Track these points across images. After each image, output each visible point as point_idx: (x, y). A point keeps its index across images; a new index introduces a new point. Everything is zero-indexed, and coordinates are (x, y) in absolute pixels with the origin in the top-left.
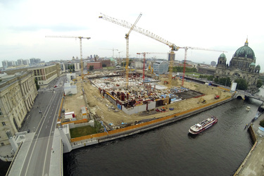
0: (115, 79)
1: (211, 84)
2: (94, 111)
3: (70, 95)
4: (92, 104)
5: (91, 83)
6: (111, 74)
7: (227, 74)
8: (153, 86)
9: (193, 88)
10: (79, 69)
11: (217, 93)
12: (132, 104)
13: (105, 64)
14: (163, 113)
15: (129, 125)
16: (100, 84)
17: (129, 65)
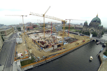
0: (39, 34)
1: (81, 35)
2: (31, 51)
3: (19, 44)
4: (30, 48)
5: (29, 37)
6: (37, 32)
7: (88, 30)
8: (56, 37)
9: (73, 37)
10: (23, 29)
11: (84, 39)
12: (47, 47)
13: (34, 26)
14: (60, 51)
15: (46, 57)
16: (33, 37)
17: (45, 27)
